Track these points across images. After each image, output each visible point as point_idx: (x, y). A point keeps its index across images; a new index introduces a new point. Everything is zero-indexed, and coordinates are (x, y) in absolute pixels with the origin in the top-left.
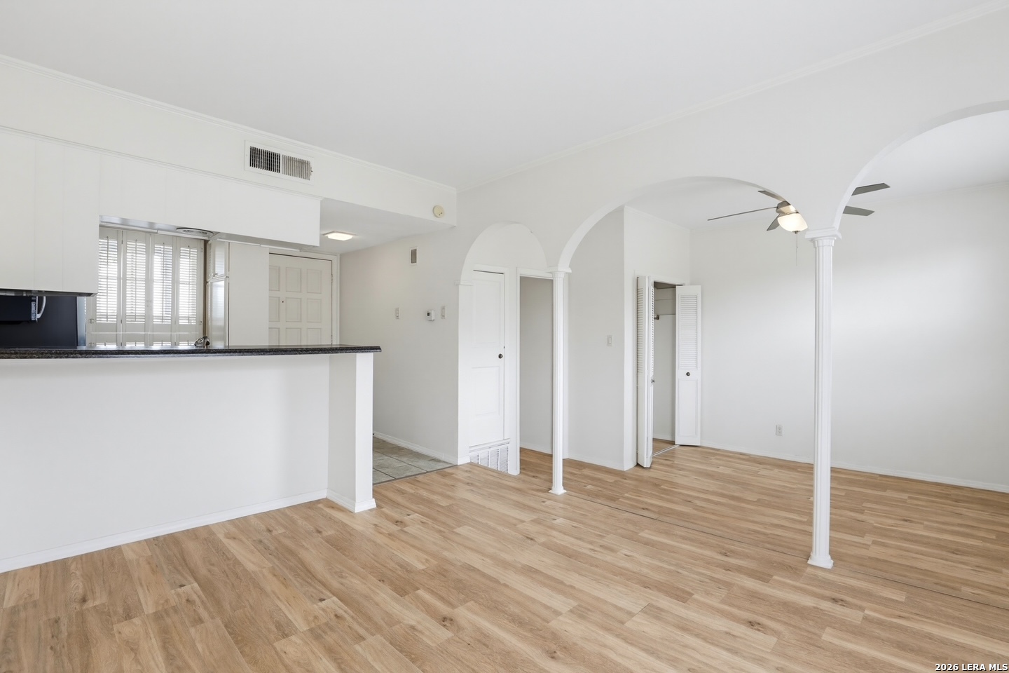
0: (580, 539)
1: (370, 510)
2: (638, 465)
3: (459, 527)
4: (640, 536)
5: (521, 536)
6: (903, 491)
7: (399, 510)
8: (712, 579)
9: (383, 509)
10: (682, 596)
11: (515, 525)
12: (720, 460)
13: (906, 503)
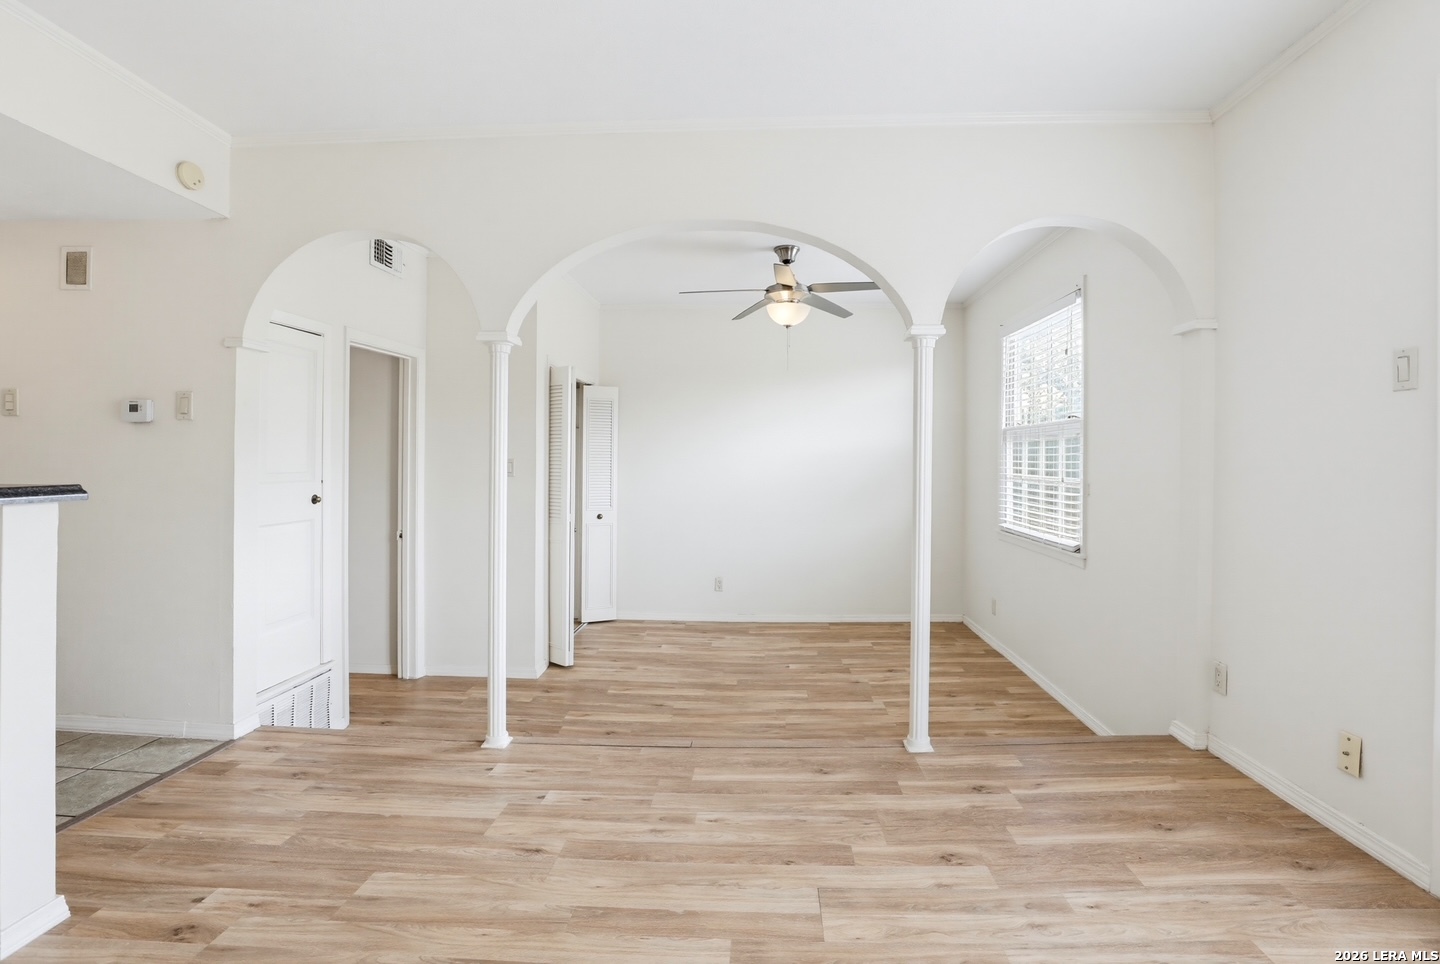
0: (618, 819)
1: (50, 932)
2: (552, 665)
3: (363, 880)
4: (696, 782)
5: (513, 853)
6: (861, 637)
7: (155, 898)
8: (845, 813)
9: (99, 914)
10: (841, 856)
11: (482, 834)
12: (654, 635)
13: (873, 650)
